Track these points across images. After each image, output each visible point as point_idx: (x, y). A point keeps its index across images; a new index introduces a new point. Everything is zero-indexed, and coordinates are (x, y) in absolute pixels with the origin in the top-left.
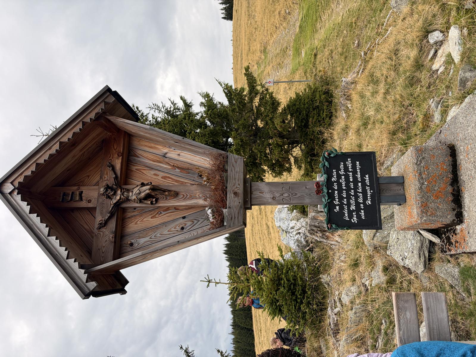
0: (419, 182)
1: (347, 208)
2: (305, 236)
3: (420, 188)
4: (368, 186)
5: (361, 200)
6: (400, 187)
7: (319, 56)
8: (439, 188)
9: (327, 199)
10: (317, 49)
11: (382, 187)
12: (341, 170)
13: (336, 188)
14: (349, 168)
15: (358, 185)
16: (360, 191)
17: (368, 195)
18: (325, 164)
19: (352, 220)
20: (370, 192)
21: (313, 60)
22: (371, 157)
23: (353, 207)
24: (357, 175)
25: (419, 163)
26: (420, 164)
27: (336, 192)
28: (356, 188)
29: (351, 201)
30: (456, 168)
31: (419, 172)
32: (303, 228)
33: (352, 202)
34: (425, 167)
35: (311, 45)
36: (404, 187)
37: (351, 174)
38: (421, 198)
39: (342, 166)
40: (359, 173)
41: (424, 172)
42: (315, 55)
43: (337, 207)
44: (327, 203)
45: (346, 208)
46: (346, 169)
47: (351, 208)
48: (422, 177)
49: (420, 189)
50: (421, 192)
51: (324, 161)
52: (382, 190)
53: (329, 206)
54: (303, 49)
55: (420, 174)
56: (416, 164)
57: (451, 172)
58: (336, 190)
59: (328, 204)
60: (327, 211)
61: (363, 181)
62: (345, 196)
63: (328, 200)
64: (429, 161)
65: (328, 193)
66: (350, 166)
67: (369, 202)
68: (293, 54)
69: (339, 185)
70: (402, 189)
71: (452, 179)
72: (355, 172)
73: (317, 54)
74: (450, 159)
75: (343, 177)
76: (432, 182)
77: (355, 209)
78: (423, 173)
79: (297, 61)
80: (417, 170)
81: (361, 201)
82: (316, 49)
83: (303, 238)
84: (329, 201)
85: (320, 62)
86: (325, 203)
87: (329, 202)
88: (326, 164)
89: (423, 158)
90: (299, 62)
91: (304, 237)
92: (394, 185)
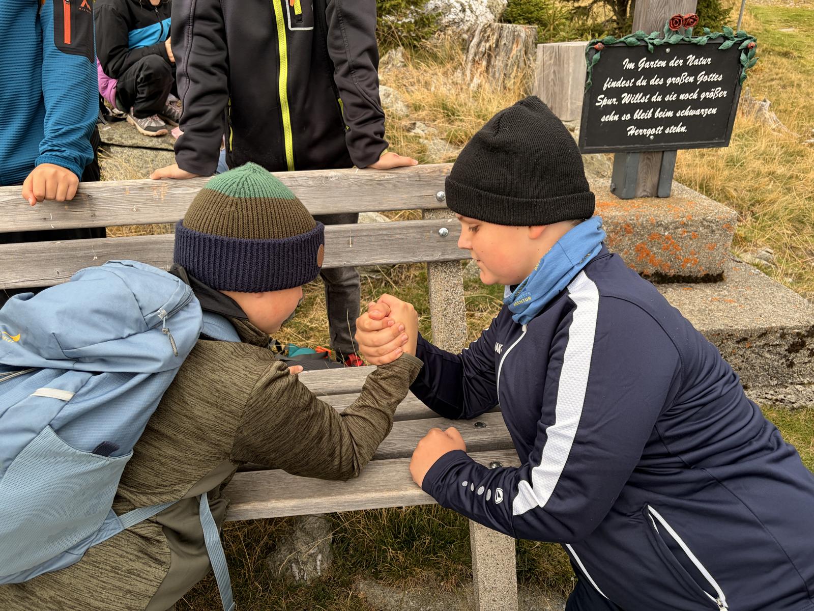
0: (671, 224)
1: (627, 85)
2: (459, 23)
3: (659, 223)
4: (663, 131)
5: (638, 115)
6: (650, 190)
7: (784, 60)
8: (655, 254)
9: (655, 42)
10: (798, 59)
11: (657, 158)
12: (706, 76)
13: (671, 64)
14: (708, 93)
15: (668, 111)
16: (657, 115)
17: (645, 130)
18: (728, 39)
19: (602, 96)
20: (650, 135)
21: (777, 49)
22: (720, 138)
23: (626, 98)
24: (690, 110)
25: (705, 223)
26: (703, 226)
27: (663, 64)
28: (664, 106)
29: (639, 96)
30: (683, 282)
31: (689, 223)
32: (475, 18)
33: (639, 98)
34: (697, 233)
35: (809, 46)
36: (648, 197)
37: (695, 96)
38: (642, 225)
39: (715, 77)
40: (692, 113)
41: (687, 232)
42: (786, 55)
43: (632, 66)
44: (647, 43)
45: (629, 84)
46: (707, 86)
47: (626, 94)
48: (678, 228)
49: (657, 222)
50: (652, 224)
51: (737, 37)
52: (650, 157)
53: (637, 46)
54: (797, 30)
55: (684, 225)
56: (704, 219)
57: (679, 274)
58: (667, 64)
59: (644, 44)
60: (630, 43)
61: (674, 121)
62: (652, 82)
63: (652, 44)
64: (704, 241)
65: (667, 45)
66: (711, 95)
67: (632, 131)
68: (787, 10)
69: (677, 72)
70: (645, 193)
71: (666, 275)
72: (696, 104)
73: (788, 58)
74: (701, 274)
75: (691, 79)
76: (667, 243)
77: (623, 102)
78: (685, 230)
79: (773, 18)
80: (692, 221)
81: (636, 116)
82: (798, 57)
83: (454, 17)
84: (650, 46)
85: (774, 64)
86: (646, 39)
87: (648, 46)
88: (728, 44)
89: (713, 231)
90: (769, 22)
91: (456, 20)
92: (655, 179)
